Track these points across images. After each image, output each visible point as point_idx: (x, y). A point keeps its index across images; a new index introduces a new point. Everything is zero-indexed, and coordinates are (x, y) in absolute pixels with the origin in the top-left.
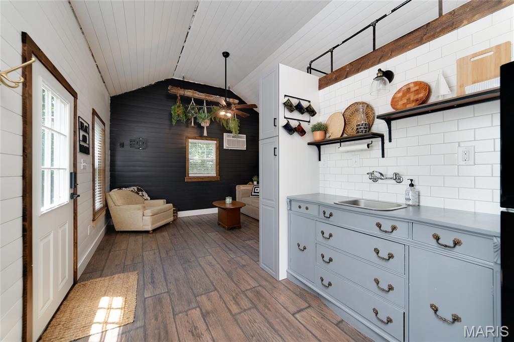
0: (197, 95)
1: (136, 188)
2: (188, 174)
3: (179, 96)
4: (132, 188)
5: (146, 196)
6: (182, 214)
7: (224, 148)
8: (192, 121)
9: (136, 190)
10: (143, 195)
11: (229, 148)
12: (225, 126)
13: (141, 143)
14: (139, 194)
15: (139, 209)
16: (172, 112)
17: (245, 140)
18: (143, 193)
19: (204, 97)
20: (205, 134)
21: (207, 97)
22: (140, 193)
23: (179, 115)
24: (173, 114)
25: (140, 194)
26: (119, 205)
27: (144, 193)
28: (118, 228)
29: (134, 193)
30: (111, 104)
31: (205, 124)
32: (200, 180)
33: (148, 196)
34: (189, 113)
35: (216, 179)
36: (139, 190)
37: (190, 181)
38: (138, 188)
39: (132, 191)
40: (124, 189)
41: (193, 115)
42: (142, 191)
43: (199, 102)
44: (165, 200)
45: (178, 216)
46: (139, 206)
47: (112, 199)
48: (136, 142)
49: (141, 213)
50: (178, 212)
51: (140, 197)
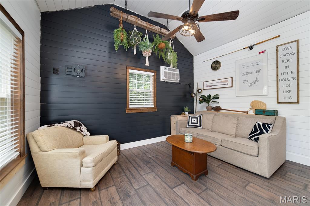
0: (139, 22)
1: (72, 122)
2: (129, 105)
3: (121, 19)
4: (67, 124)
5: (85, 132)
7: (161, 80)
8: (134, 49)
9: (73, 125)
10: (82, 131)
11: (166, 81)
12: (164, 58)
13: (78, 70)
14: (76, 129)
15: (75, 157)
16: (115, 37)
17: (179, 73)
18: (82, 127)
19: (146, 25)
20: (147, 63)
21: (149, 26)
22: (78, 128)
23: (122, 40)
24: (116, 39)
25: (78, 130)
26: (46, 150)
27: (84, 128)
28: (44, 182)
29: (70, 130)
31: (147, 53)
32: (139, 111)
33: (88, 130)
34: (131, 40)
35: (154, 110)
36: (77, 125)
37: (130, 112)
38: (75, 123)
39: (67, 126)
40: (56, 125)
41: (136, 42)
42: (80, 125)
43: (141, 30)
44: (107, 136)
45: (121, 150)
46: (76, 151)
47: (36, 142)
48: (73, 69)
49: (79, 163)
50: (121, 145)
51: (78, 134)
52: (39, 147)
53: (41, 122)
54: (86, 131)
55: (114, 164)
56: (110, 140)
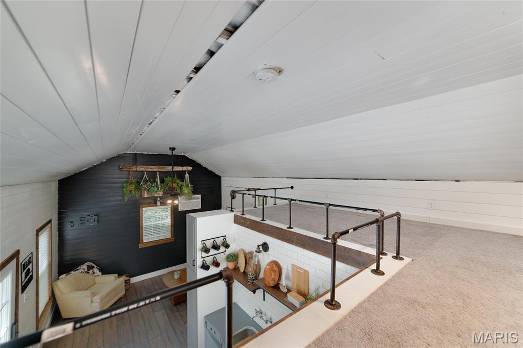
0: (150, 170)
1: (85, 266)
2: (142, 241)
3: (131, 172)
6: (135, 280)
7: (179, 210)
8: (145, 193)
9: (86, 270)
10: (94, 273)
11: (185, 210)
13: (91, 220)
14: (89, 273)
15: (88, 297)
16: (124, 189)
17: (200, 200)
18: (94, 269)
19: (157, 169)
21: (160, 169)
22: (91, 271)
23: (131, 192)
24: (125, 192)
25: (91, 273)
26: (66, 293)
27: (96, 270)
28: (65, 316)
29: (84, 274)
30: (59, 187)
31: (158, 195)
32: (154, 244)
33: (100, 270)
34: (141, 187)
35: (171, 241)
36: (90, 268)
37: (144, 246)
38: (88, 266)
39: (82, 272)
44: (117, 275)
45: (131, 283)
46: (88, 293)
47: (59, 289)
48: (87, 220)
49: (90, 300)
50: (131, 279)
51: (91, 276)
52: (61, 292)
53: (58, 273)
54: (98, 271)
55: (121, 298)
56: (119, 278)
